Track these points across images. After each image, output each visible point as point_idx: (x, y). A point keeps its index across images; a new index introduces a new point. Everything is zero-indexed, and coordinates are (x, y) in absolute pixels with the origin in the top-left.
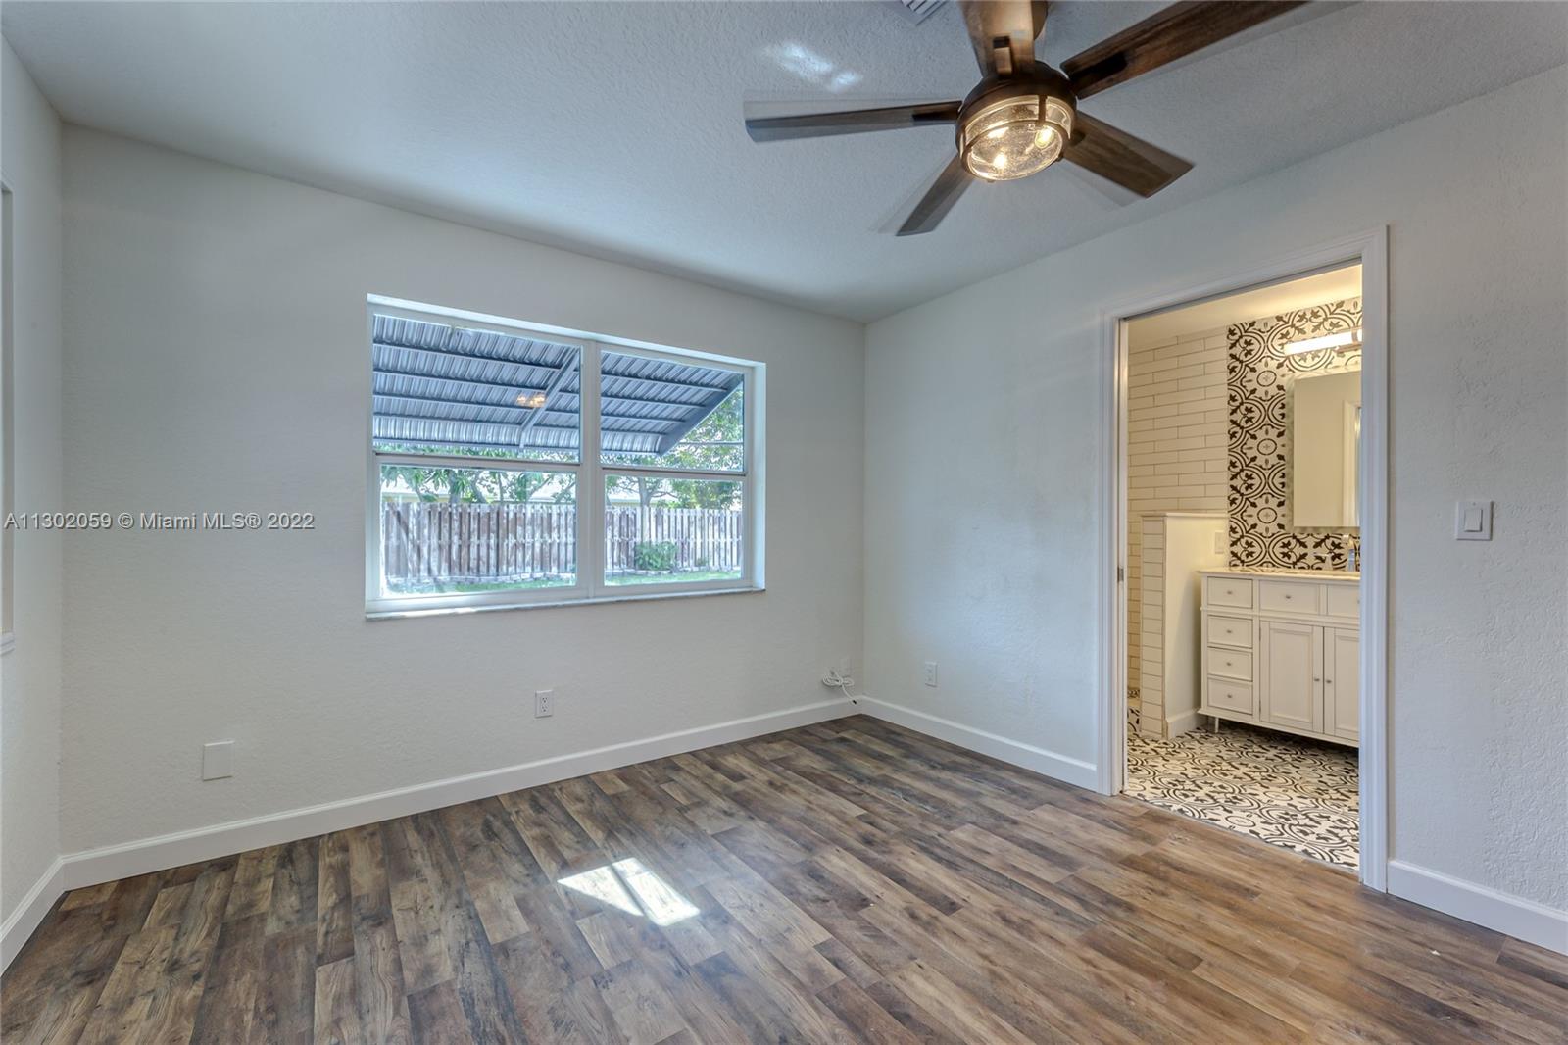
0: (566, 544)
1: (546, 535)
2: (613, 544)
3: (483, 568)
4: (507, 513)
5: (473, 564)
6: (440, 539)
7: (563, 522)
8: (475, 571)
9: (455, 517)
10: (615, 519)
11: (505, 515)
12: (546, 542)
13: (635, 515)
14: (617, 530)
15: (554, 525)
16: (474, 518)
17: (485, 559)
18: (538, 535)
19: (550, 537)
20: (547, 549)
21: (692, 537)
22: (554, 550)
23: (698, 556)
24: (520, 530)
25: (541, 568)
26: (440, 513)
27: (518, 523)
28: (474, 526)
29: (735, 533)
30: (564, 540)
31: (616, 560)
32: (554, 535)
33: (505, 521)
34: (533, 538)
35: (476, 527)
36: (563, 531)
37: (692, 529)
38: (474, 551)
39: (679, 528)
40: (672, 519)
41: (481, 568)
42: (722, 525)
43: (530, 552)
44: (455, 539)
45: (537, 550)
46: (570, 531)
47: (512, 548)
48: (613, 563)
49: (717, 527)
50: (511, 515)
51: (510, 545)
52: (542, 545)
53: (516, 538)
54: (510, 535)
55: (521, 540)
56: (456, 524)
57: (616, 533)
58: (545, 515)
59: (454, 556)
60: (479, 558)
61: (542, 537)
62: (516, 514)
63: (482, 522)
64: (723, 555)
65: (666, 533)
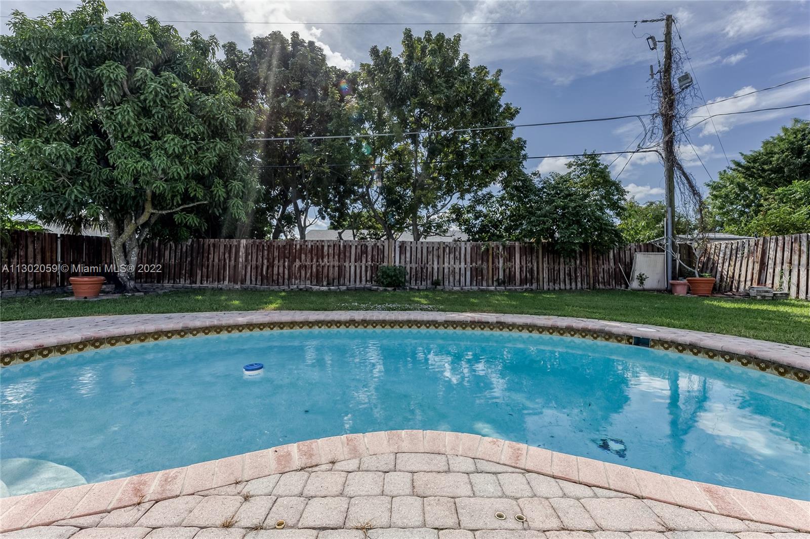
0: (334, 266)
1: (320, 260)
2: (366, 267)
3: (281, 281)
4: (296, 245)
5: (275, 277)
6: (257, 262)
7: (331, 251)
8: (276, 282)
9: (265, 248)
10: (369, 249)
12: (320, 265)
13: (384, 246)
14: (369, 257)
15: (326, 253)
17: (282, 275)
18: (315, 260)
19: (323, 262)
20: (321, 270)
21: (430, 263)
22: (326, 270)
23: (435, 278)
24: (303, 256)
25: (317, 282)
26: (257, 246)
27: (303, 252)
28: (276, 254)
29: (469, 260)
30: (332, 264)
31: (368, 279)
32: (326, 260)
33: (294, 251)
34: (312, 262)
36: (331, 258)
37: (430, 257)
38: (276, 269)
39: (419, 256)
40: (414, 249)
41: (280, 281)
42: (457, 253)
43: (310, 271)
44: (265, 261)
45: (314, 270)
46: (336, 257)
47: (298, 268)
48: (366, 281)
49: (452, 256)
50: (298, 247)
51: (297, 266)
52: (317, 266)
53: (301, 262)
54: (297, 260)
55: (304, 263)
56: (266, 253)
57: (369, 259)
58: (320, 247)
59: (264, 272)
60: (278, 274)
61: (317, 261)
62: (301, 246)
63: (280, 251)
64: (457, 277)
65: (408, 260)
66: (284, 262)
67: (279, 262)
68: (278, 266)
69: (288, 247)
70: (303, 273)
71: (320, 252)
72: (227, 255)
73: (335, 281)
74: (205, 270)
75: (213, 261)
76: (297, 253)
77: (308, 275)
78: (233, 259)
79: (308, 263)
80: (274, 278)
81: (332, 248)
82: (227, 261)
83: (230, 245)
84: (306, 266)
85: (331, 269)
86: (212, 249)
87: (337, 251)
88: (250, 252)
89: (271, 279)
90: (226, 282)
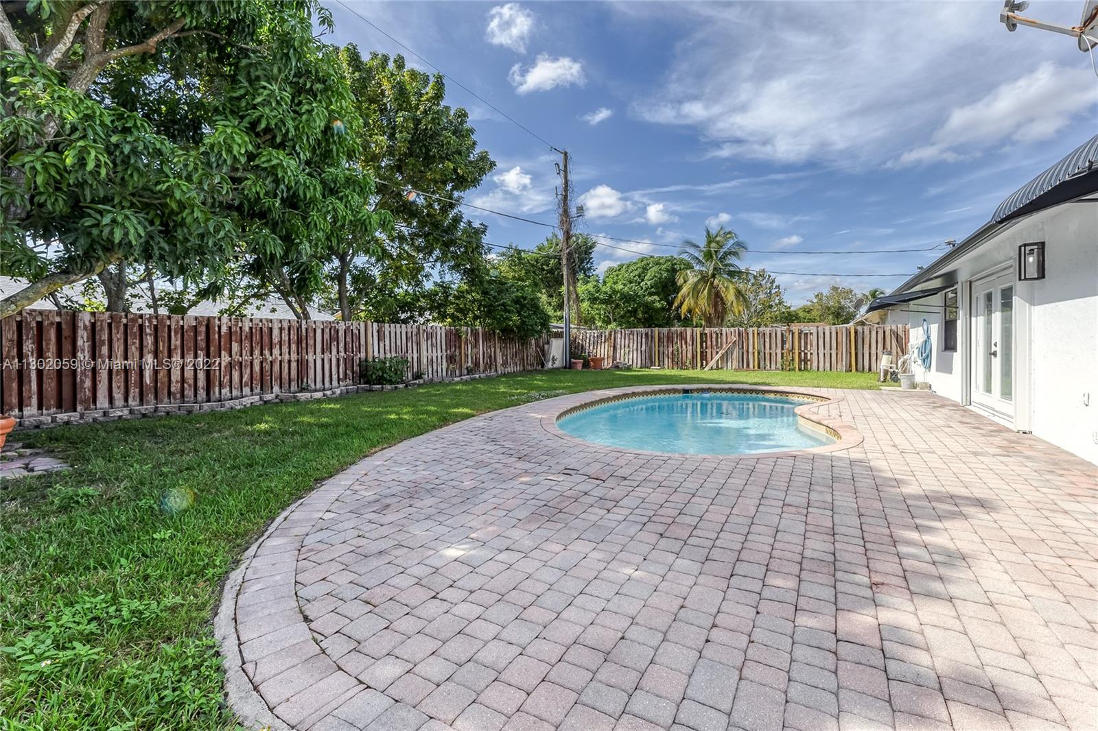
0: (289, 362)
1: (266, 352)
2: (338, 360)
3: (189, 392)
4: (220, 327)
5: (175, 387)
6: (125, 360)
7: (285, 337)
8: (178, 396)
9: (148, 331)
10: (340, 334)
11: (217, 329)
12: (266, 359)
13: (359, 331)
14: (342, 345)
15: (276, 339)
16: (176, 333)
17: (191, 382)
18: (257, 352)
19: (271, 354)
20: (268, 368)
21: (410, 351)
22: (276, 368)
23: (415, 370)
24: (235, 346)
25: (262, 389)
26: (126, 326)
27: (233, 338)
28: (175, 342)
29: (444, 347)
30: (286, 357)
31: (341, 377)
32: (276, 351)
33: (217, 336)
34: (251, 355)
35: (179, 343)
36: (285, 349)
37: (410, 344)
38: (175, 372)
39: (399, 343)
40: (393, 335)
42: (434, 339)
43: (248, 371)
45: (257, 368)
46: (294, 347)
47: (225, 367)
48: (339, 380)
49: (429, 342)
50: (224, 329)
51: (223, 364)
52: (261, 362)
53: (231, 356)
54: (223, 353)
55: (236, 357)
56: (149, 340)
57: (342, 349)
58: (265, 330)
59: (148, 379)
60: (183, 380)
61: (261, 354)
62: (230, 328)
63: (186, 337)
64: (435, 368)
65: (387, 348)
66: (196, 357)
67: (183, 357)
69: (203, 329)
70: (236, 375)
71: (266, 339)
73: (293, 383)
76: (222, 340)
77: (246, 378)
79: (246, 357)
80: (173, 389)
81: (287, 332)
84: (241, 363)
85: (286, 365)
87: (294, 337)
88: (105, 337)
89: (166, 391)
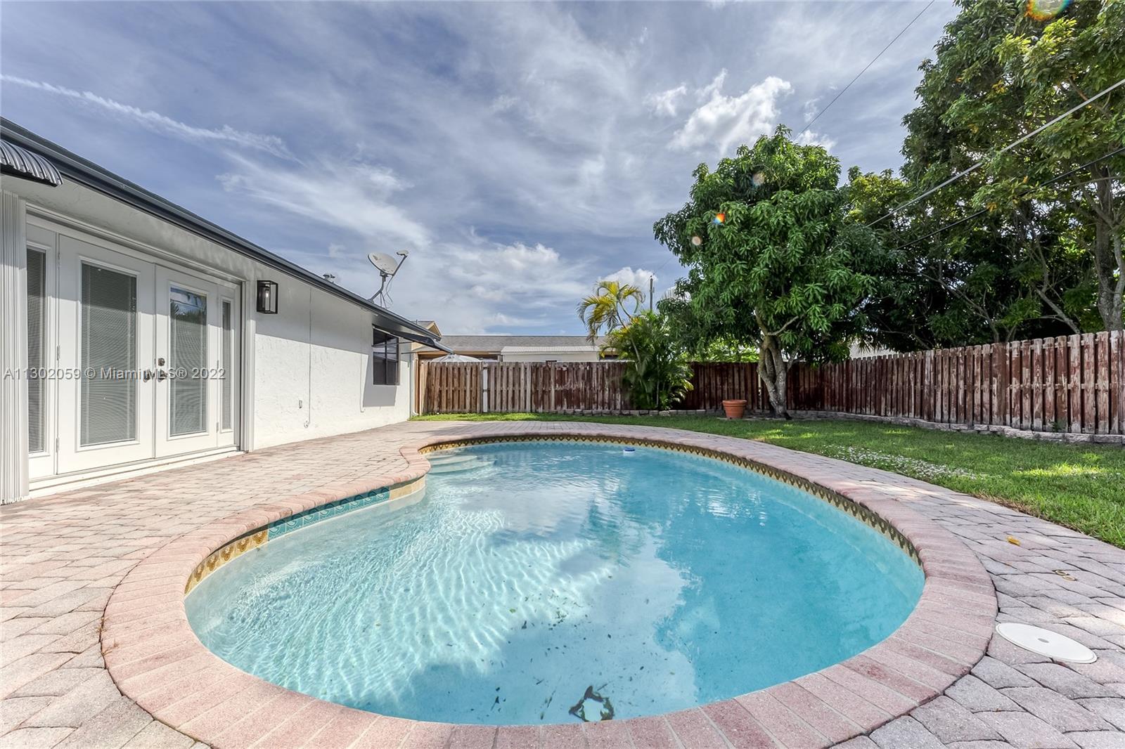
66: (991, 383)
67: (982, 384)
68: (982, 391)
69: (997, 356)
70: (1027, 403)
71: (1062, 363)
72: (912, 375)
73: (1101, 422)
74: (889, 397)
75: (897, 384)
76: (1013, 366)
77: (1037, 408)
78: (919, 380)
79: (1037, 384)
80: (975, 411)
81: (1092, 351)
82: (913, 385)
83: (916, 361)
84: (1032, 391)
85: (1090, 397)
86: (895, 367)
87: (1103, 356)
88: (940, 368)
89: (971, 413)
90: (912, 415)
